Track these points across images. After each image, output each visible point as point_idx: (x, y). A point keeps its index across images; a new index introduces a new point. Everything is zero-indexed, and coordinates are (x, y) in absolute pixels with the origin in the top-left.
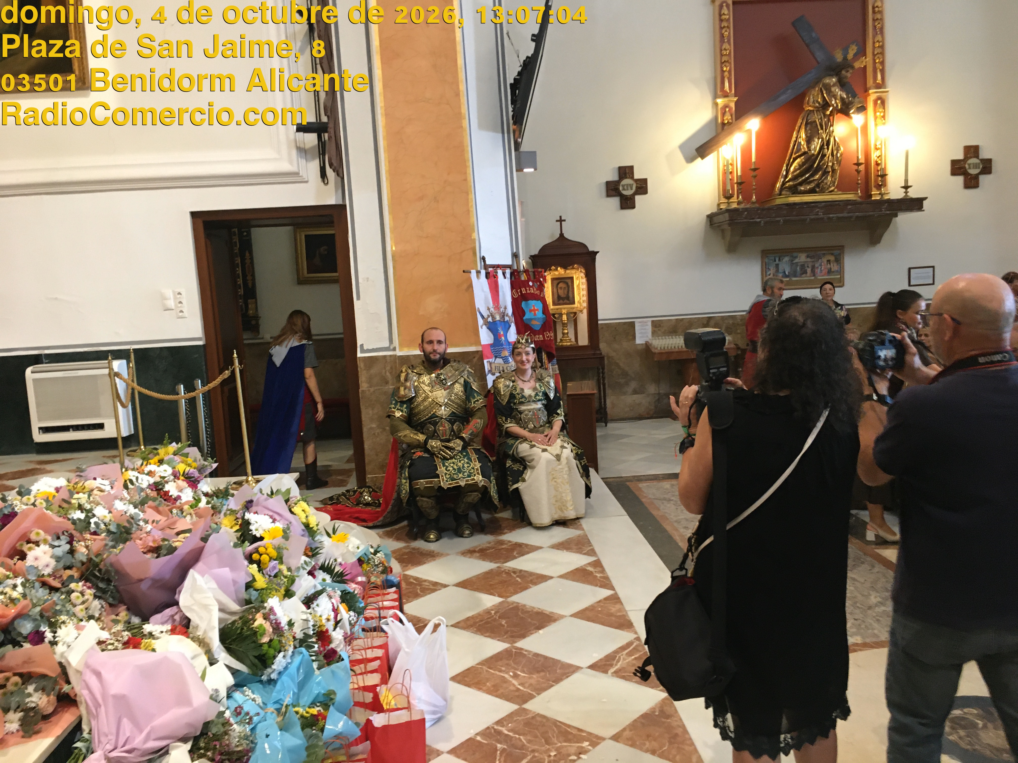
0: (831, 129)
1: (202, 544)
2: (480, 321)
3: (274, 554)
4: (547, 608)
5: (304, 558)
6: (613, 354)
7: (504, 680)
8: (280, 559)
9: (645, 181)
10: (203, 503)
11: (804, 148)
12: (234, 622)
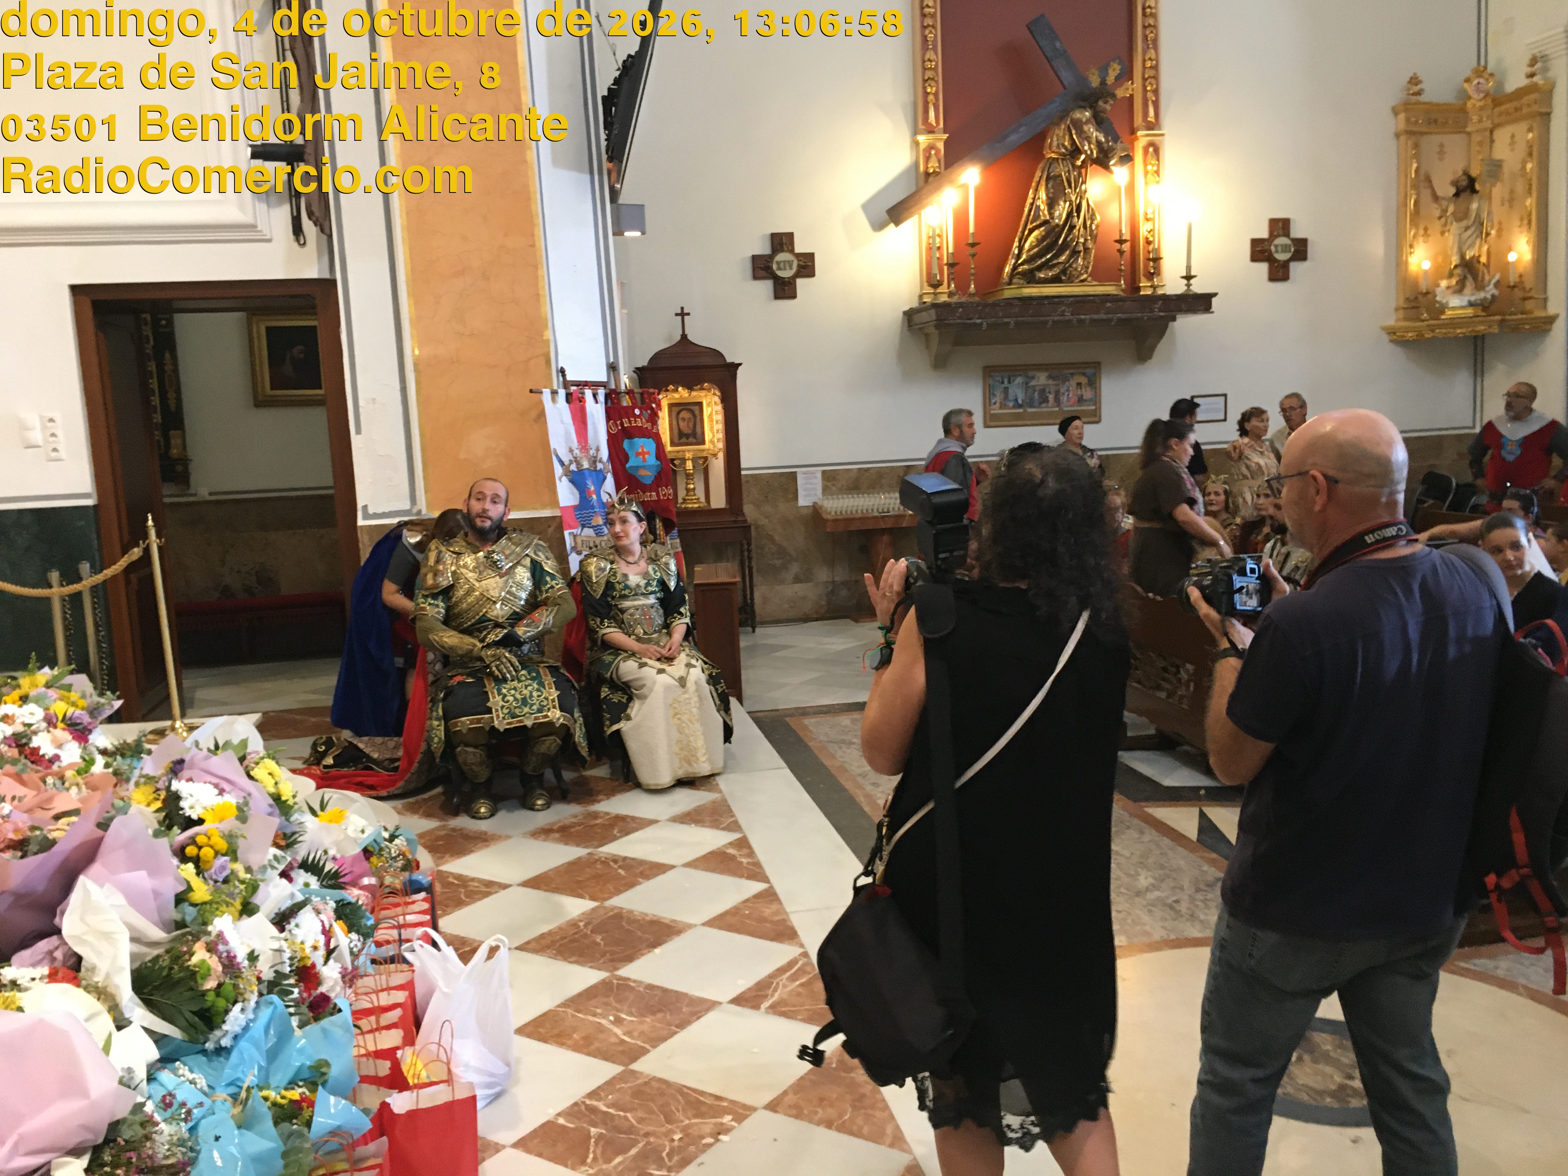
0: (1083, 187)
1: (100, 832)
2: (558, 470)
3: (222, 845)
4: (666, 912)
5: (274, 851)
6: (764, 521)
7: (600, 1028)
8: (232, 853)
9: (811, 256)
10: (99, 766)
11: (1044, 215)
12: (156, 958)
